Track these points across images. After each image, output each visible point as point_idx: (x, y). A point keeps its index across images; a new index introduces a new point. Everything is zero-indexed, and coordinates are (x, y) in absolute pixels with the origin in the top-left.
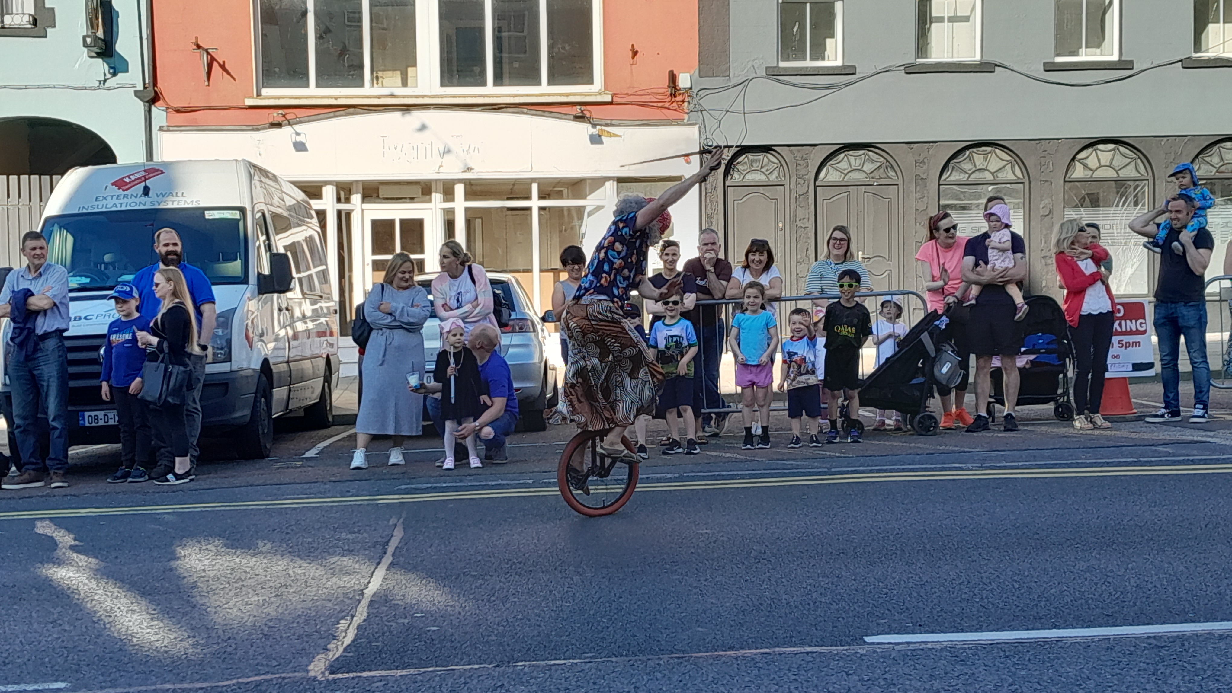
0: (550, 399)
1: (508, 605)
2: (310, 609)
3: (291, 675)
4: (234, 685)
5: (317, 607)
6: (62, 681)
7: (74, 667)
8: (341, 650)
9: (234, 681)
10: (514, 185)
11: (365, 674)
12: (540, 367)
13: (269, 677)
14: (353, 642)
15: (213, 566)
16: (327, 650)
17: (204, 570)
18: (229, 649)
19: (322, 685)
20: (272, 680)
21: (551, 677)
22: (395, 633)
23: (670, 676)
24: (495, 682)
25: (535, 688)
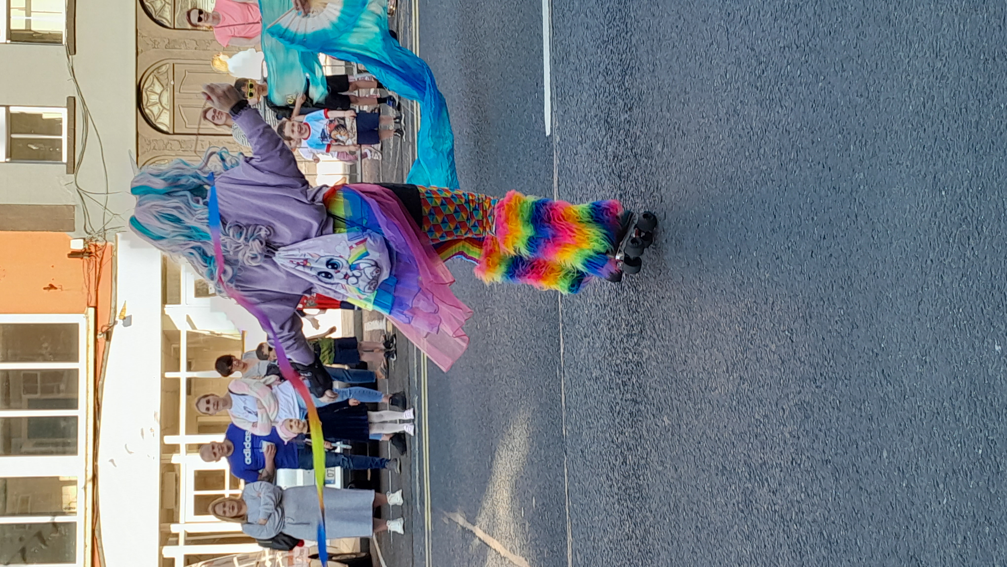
10: (166, 392)
21: (575, 408)
22: (537, 536)
23: (576, 304)
24: (579, 457)
25: (584, 423)
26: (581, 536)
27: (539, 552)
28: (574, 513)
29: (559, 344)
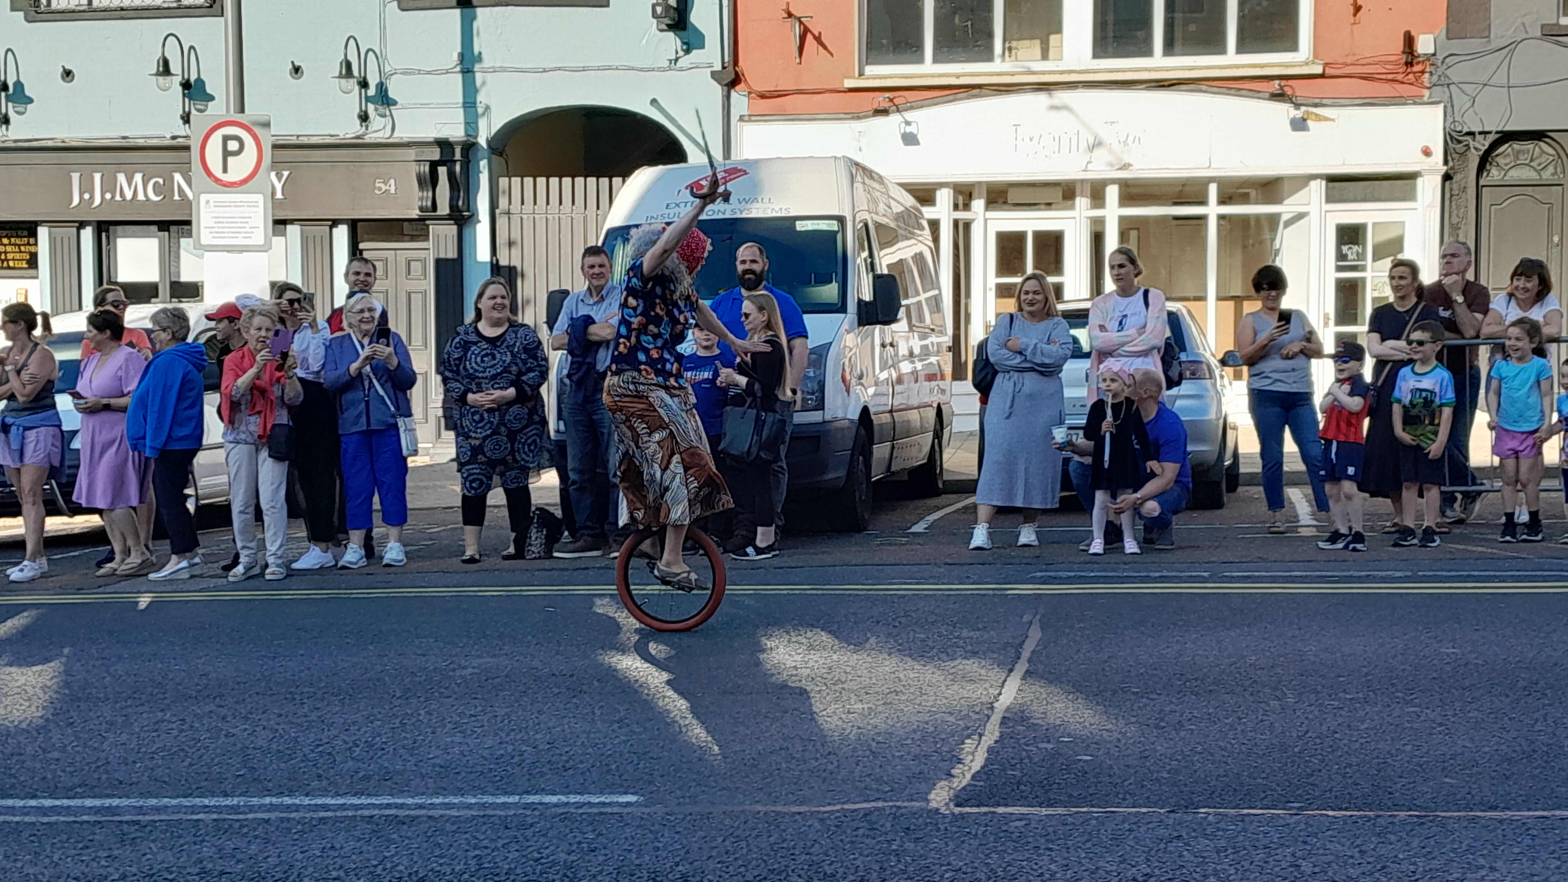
0: (1229, 467)
1: (1183, 734)
2: (927, 723)
3: (905, 804)
4: (838, 811)
5: (936, 720)
6: (633, 794)
7: (646, 777)
8: (968, 776)
9: (838, 807)
10: (1183, 185)
11: (1001, 810)
12: (1218, 425)
13: (880, 804)
14: (982, 768)
15: (806, 663)
16: (952, 776)
17: (795, 668)
18: (830, 767)
19: (947, 820)
20: (883, 809)
21: (1245, 830)
22: (1036, 760)
23: (1409, 839)
24: (1170, 831)
25: (1223, 843)
26: (1050, 830)
27: (1013, 762)
28: (1081, 820)
29: (1340, 809)
